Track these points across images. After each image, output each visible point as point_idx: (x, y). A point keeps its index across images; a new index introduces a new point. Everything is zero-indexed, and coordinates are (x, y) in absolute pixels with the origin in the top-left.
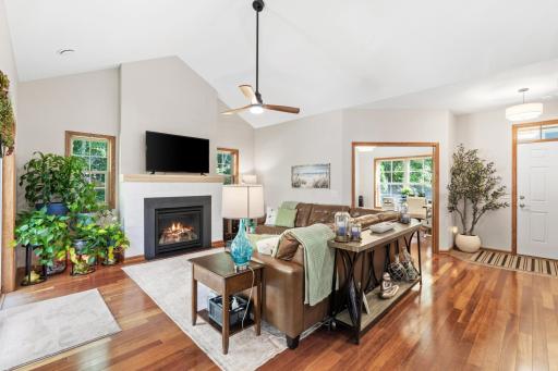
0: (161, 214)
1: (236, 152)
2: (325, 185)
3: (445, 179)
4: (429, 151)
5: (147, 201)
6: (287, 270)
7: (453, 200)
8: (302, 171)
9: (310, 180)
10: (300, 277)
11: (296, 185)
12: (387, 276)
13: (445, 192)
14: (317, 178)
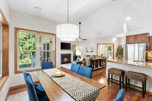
0: (63, 56)
1: (75, 45)
2: (92, 52)
3: (116, 50)
4: (113, 45)
5: (61, 54)
6: (84, 62)
7: (117, 55)
8: (88, 49)
9: (90, 51)
10: (85, 63)
11: (87, 52)
12: (99, 65)
13: (115, 53)
14: (91, 50)
